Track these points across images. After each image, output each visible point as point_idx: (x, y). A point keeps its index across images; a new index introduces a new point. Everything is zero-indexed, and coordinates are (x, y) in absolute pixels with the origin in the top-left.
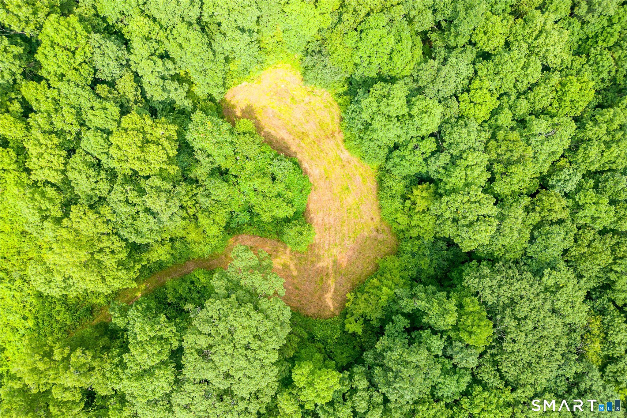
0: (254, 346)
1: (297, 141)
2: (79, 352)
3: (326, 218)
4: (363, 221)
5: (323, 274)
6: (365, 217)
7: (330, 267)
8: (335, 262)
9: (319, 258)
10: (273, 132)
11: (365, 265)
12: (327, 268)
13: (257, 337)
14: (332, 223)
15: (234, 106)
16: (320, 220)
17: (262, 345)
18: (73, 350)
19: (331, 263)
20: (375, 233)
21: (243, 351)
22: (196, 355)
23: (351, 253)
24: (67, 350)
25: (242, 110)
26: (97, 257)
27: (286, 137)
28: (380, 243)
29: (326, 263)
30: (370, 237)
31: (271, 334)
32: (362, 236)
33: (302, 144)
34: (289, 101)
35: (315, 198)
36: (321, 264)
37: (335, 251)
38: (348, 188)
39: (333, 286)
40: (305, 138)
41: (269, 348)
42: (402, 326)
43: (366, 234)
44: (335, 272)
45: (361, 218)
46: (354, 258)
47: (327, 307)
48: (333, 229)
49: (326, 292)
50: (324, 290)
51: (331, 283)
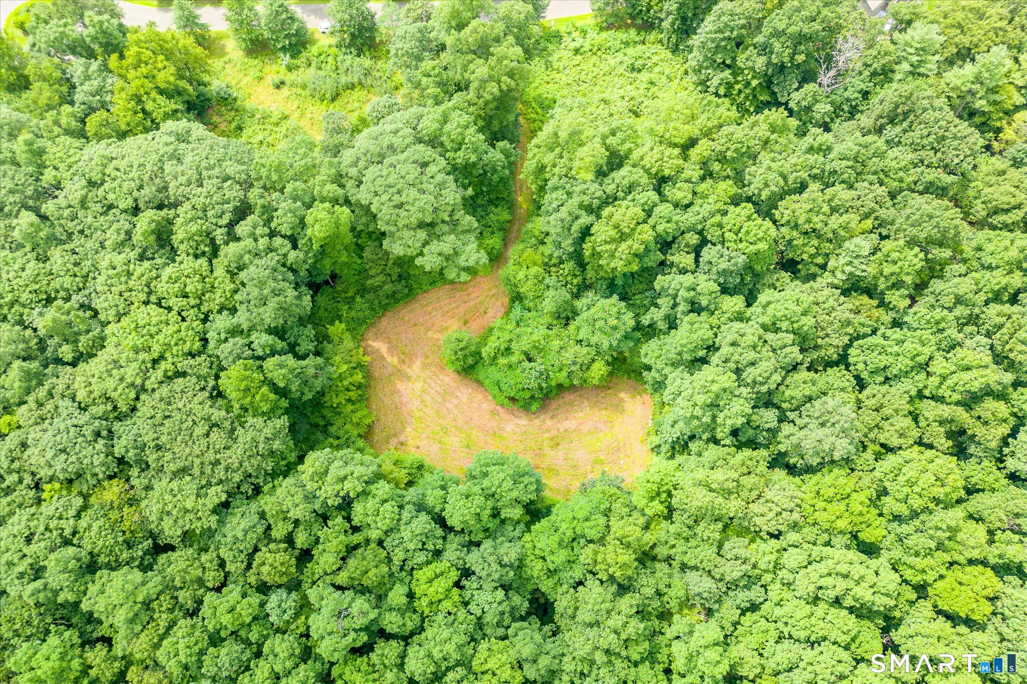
0: (396, 197)
1: (554, 432)
2: (496, 90)
3: (456, 401)
4: (424, 436)
5: (407, 358)
6: (425, 442)
7: (408, 370)
8: (409, 378)
9: (425, 366)
10: (581, 414)
11: (380, 404)
12: (410, 367)
13: (400, 206)
14: (447, 404)
15: (634, 397)
16: (459, 395)
17: (392, 204)
18: (501, 90)
19: (411, 373)
20: (402, 438)
21: (399, 186)
22: (427, 159)
23: (404, 399)
24: (504, 87)
25: (624, 402)
26: (558, 150)
27: (567, 424)
28: (388, 437)
29: (415, 369)
30: (402, 431)
31: (394, 218)
32: (410, 424)
33: (546, 435)
34: (602, 456)
35: (484, 406)
36: (418, 363)
37: (418, 386)
38: (468, 447)
39: (389, 359)
40: (551, 443)
41: (384, 208)
42: (302, 343)
43: (409, 429)
44: (399, 371)
45: (428, 437)
46: (397, 400)
47: (376, 339)
48: (440, 400)
49: (389, 349)
50: (392, 349)
51: (393, 360)
